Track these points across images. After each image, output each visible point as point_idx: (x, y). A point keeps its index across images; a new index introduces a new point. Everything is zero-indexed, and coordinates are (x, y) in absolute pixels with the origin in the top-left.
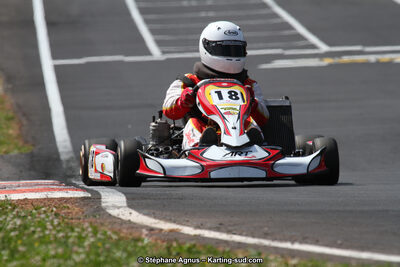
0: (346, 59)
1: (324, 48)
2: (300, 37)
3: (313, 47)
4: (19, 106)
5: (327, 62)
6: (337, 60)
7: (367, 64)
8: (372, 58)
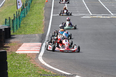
0: (94, 17)
1: (91, 14)
2: (88, 12)
3: (90, 14)
4: (45, 24)
5: (91, 17)
6: (92, 17)
7: (96, 18)
8: (97, 17)
